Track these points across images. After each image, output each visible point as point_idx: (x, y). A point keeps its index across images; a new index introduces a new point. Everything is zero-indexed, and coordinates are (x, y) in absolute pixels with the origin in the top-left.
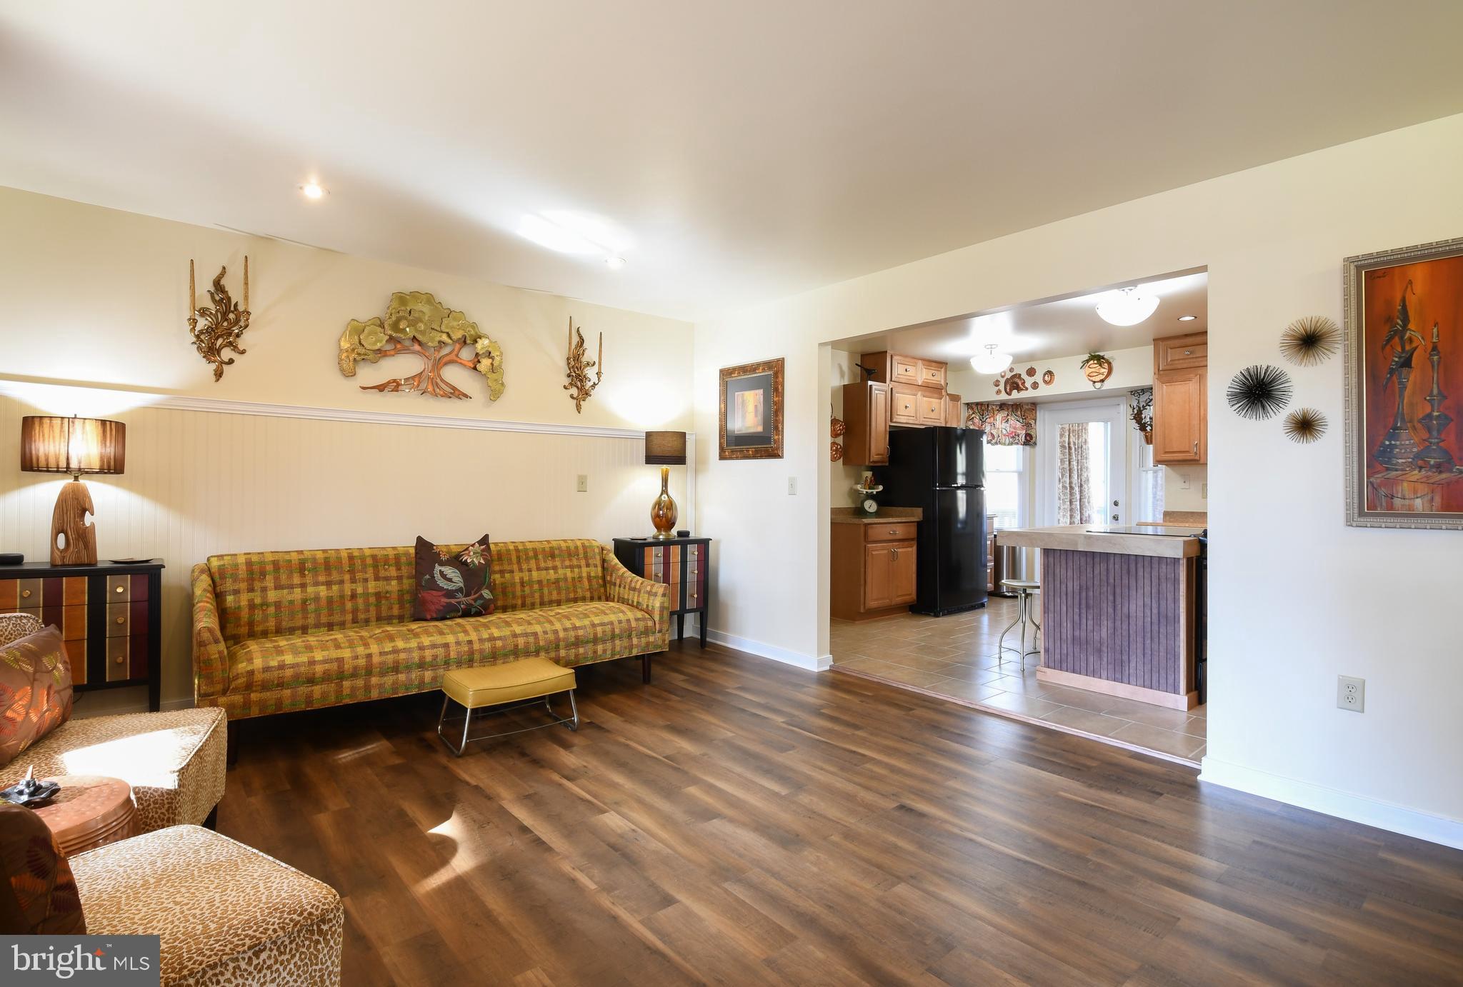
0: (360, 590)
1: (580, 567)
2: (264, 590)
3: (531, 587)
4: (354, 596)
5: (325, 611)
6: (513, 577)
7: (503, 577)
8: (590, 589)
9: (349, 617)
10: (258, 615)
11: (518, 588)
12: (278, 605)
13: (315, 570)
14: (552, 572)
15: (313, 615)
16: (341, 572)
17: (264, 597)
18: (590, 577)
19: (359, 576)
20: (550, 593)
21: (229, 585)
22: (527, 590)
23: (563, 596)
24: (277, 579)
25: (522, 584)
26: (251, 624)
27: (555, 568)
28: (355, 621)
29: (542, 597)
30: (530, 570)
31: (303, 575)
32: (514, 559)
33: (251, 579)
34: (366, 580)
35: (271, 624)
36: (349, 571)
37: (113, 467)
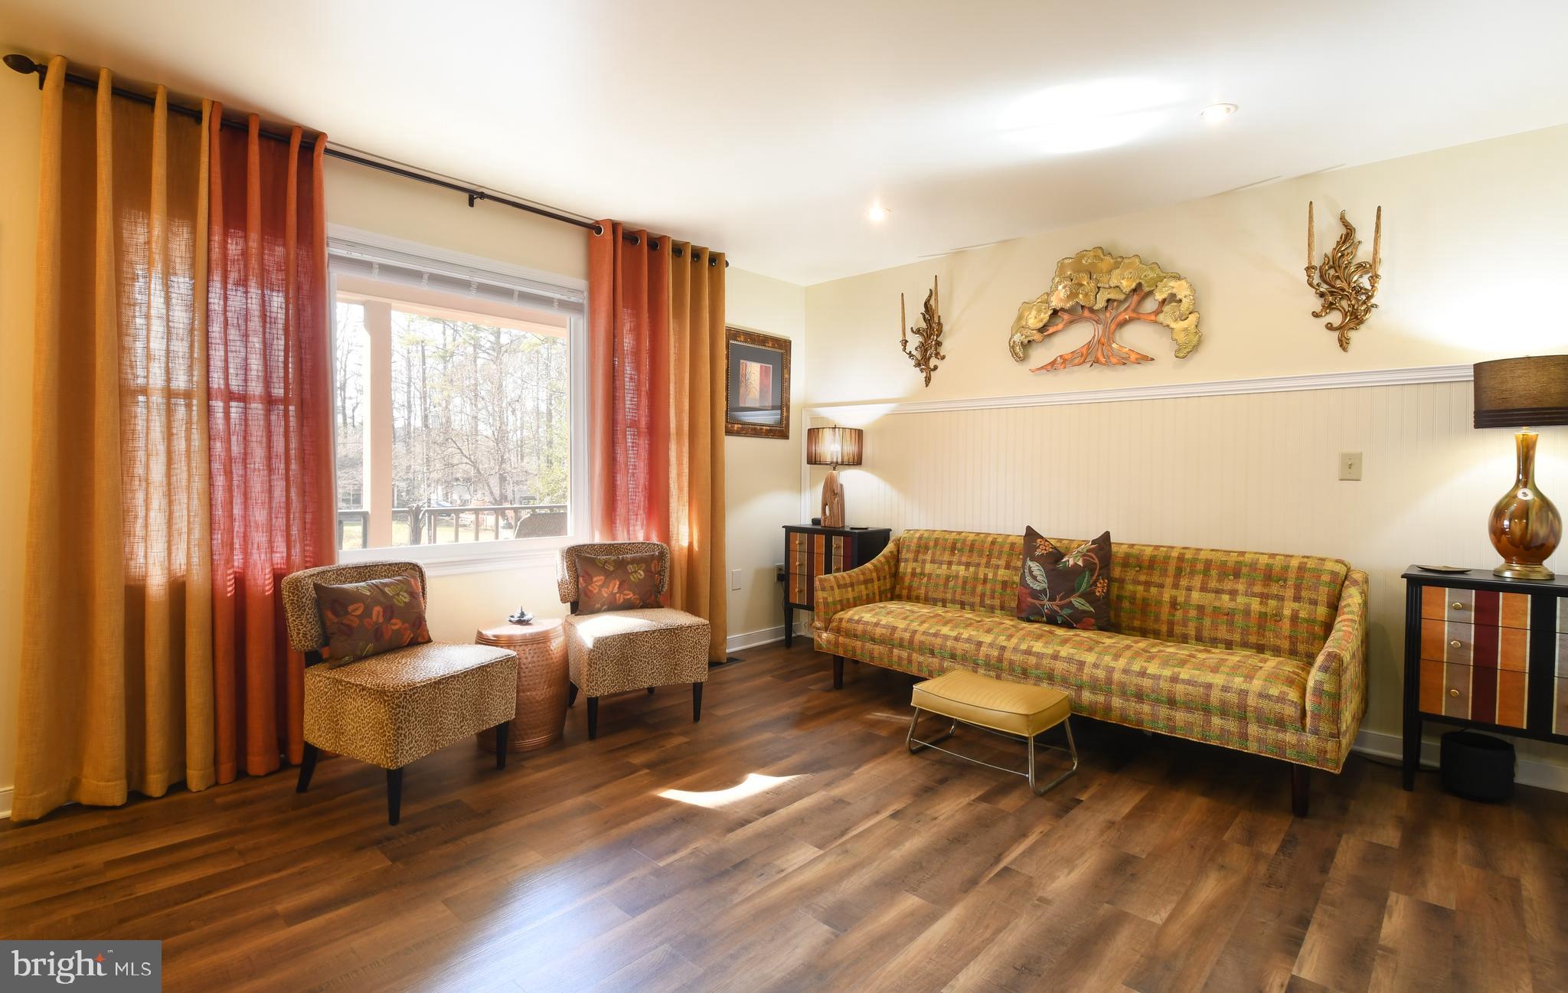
0: (990, 576)
1: (1281, 598)
2: (924, 562)
3: (1186, 612)
4: (985, 581)
5: (959, 590)
6: (1161, 594)
7: (1147, 590)
8: (1293, 639)
9: (977, 600)
10: (915, 584)
11: (1165, 610)
12: (930, 576)
13: (961, 550)
14: (1226, 597)
15: (951, 591)
16: (981, 555)
17: (923, 568)
18: (1297, 617)
19: (994, 561)
20: (1215, 626)
21: (904, 555)
22: (1179, 615)
23: (1237, 637)
24: (933, 554)
25: (1174, 604)
26: (910, 588)
27: (1233, 593)
28: (982, 604)
29: (1199, 630)
30: (1189, 589)
31: (952, 552)
32: (1171, 569)
33: (918, 552)
34: (997, 567)
35: (922, 591)
36: (988, 555)
37: (857, 461)
